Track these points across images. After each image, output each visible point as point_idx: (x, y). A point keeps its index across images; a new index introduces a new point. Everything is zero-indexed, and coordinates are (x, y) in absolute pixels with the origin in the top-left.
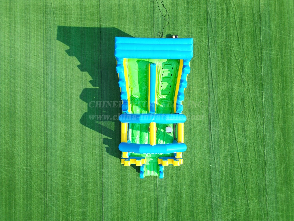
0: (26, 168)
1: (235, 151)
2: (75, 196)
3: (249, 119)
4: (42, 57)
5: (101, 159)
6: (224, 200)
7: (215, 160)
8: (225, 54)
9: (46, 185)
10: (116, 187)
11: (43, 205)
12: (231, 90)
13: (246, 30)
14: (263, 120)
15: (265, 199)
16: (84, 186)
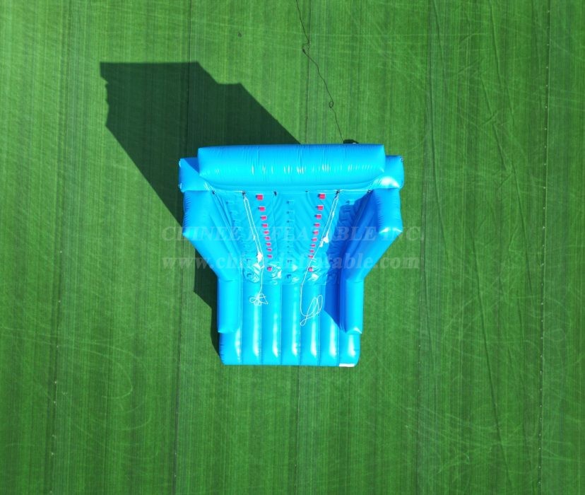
0: (12, 329)
1: (477, 317)
2: (116, 396)
3: (512, 248)
4: (59, 89)
5: (177, 318)
6: (446, 422)
7: (429, 334)
8: (466, 100)
9: (54, 368)
10: (207, 381)
11: (45, 413)
12: (475, 180)
13: (514, 48)
14: (543, 251)
15: (537, 425)
16: (137, 376)
